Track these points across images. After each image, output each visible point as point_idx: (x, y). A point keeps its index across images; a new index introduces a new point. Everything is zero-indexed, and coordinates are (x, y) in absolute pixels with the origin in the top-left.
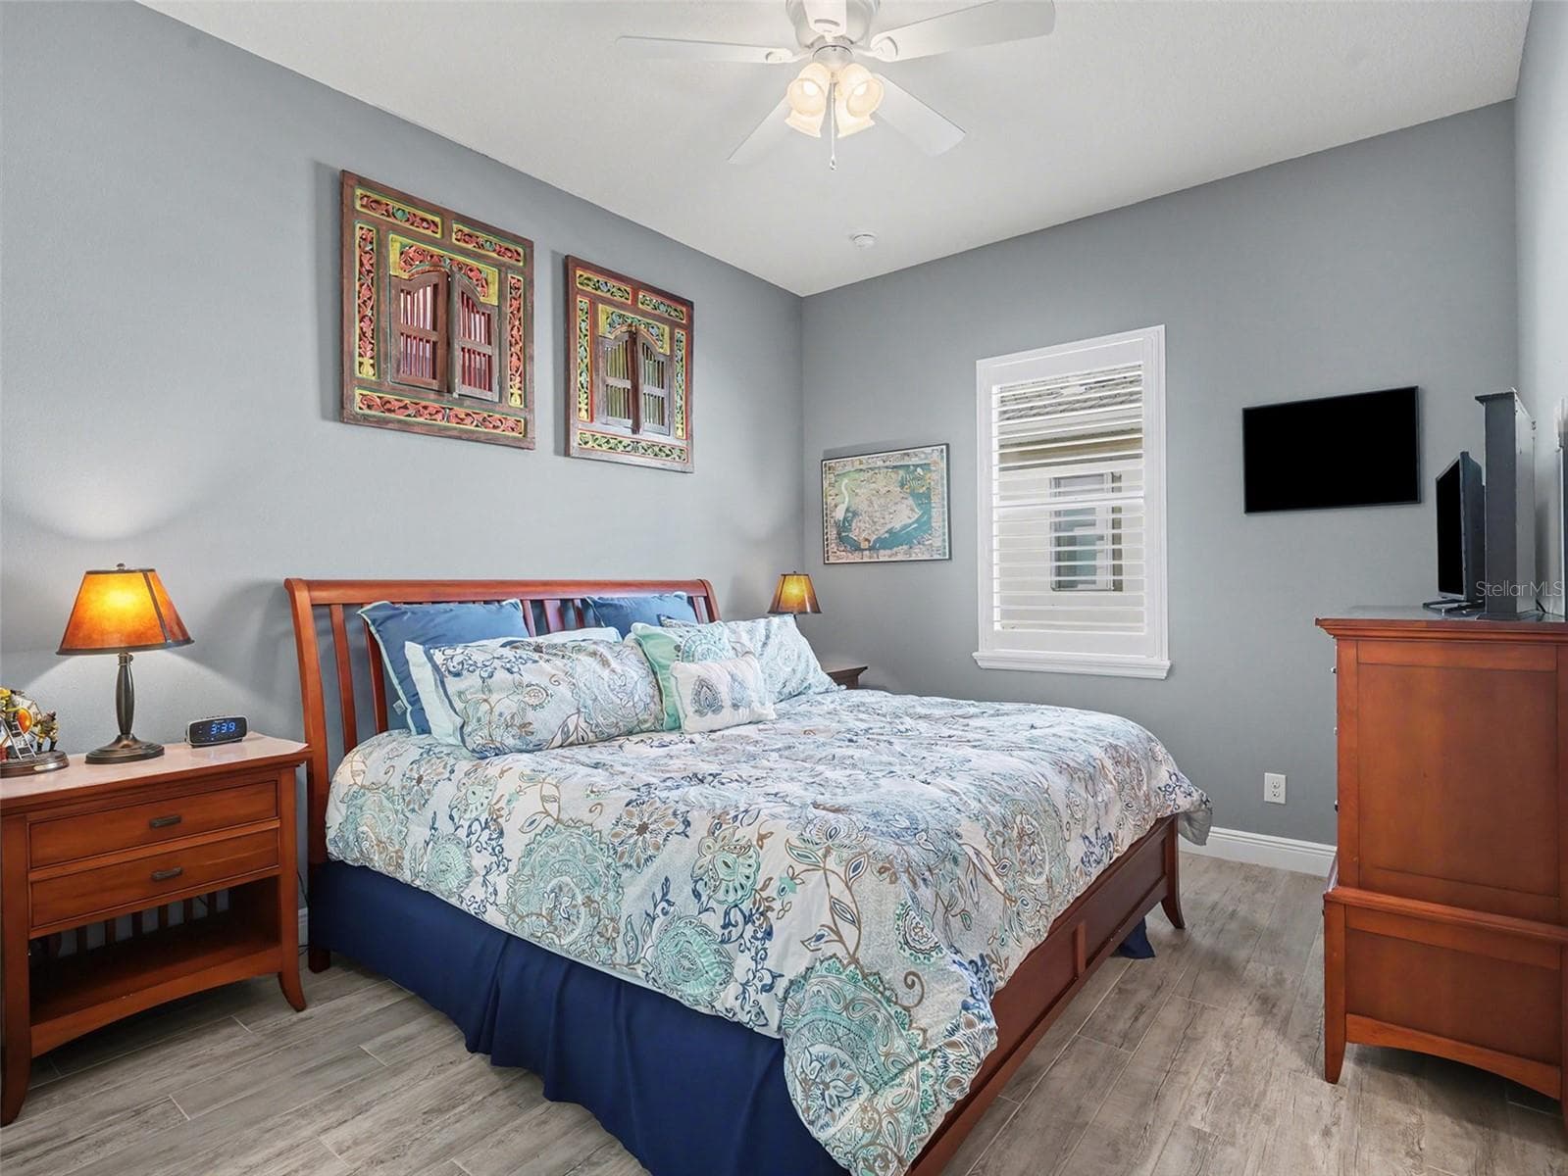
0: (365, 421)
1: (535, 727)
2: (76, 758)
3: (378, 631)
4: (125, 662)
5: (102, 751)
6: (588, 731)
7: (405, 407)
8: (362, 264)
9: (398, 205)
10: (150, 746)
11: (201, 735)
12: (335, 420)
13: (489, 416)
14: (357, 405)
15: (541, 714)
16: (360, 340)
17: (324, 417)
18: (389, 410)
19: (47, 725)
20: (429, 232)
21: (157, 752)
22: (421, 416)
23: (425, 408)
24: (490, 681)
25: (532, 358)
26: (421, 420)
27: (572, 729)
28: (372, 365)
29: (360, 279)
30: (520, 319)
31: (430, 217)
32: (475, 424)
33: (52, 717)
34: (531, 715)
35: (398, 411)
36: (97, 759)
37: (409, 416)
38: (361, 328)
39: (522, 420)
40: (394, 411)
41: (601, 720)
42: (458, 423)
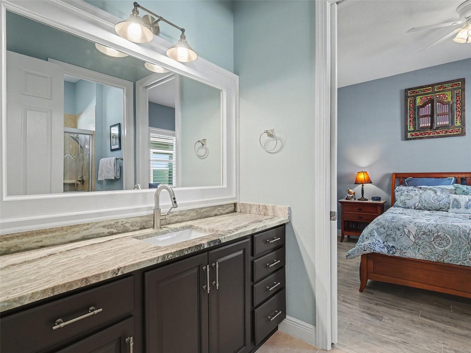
0: (411, 139)
1: (407, 203)
2: (357, 199)
3: (407, 183)
4: (363, 186)
5: (360, 199)
6: (422, 207)
7: (422, 134)
8: (410, 106)
9: (418, 90)
10: (366, 199)
11: (373, 199)
12: (404, 140)
13: (448, 130)
14: (409, 136)
15: (409, 201)
16: (410, 122)
17: (402, 140)
18: (417, 136)
19: (354, 194)
20: (429, 92)
21: (367, 200)
22: (426, 135)
23: (427, 133)
24: (402, 193)
25: (464, 111)
26: (426, 136)
27: (416, 206)
28: (413, 127)
29: (409, 110)
30: (460, 101)
31: (428, 88)
32: (443, 133)
33: (355, 193)
34: (406, 201)
35: (419, 135)
36: (358, 200)
37: (423, 135)
38: (410, 120)
39: (461, 128)
40: (418, 136)
41: (426, 205)
42: (437, 134)
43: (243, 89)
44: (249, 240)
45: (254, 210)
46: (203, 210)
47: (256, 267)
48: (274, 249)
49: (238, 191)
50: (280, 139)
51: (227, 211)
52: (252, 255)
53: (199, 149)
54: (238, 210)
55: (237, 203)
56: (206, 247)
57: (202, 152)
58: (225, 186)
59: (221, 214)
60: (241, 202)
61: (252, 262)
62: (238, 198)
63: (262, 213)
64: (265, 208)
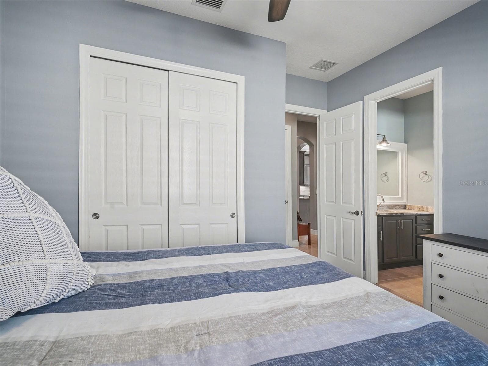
43: (409, 150)
44: (414, 217)
45: (416, 209)
46: (390, 206)
47: (418, 229)
48: (427, 224)
49: (407, 199)
50: (430, 176)
51: (401, 208)
52: (416, 223)
53: (383, 177)
54: (407, 208)
55: (406, 205)
56: (399, 214)
57: (385, 179)
58: (400, 196)
59: (398, 209)
60: (408, 205)
61: (416, 226)
62: (407, 202)
63: (421, 210)
64: (423, 207)
